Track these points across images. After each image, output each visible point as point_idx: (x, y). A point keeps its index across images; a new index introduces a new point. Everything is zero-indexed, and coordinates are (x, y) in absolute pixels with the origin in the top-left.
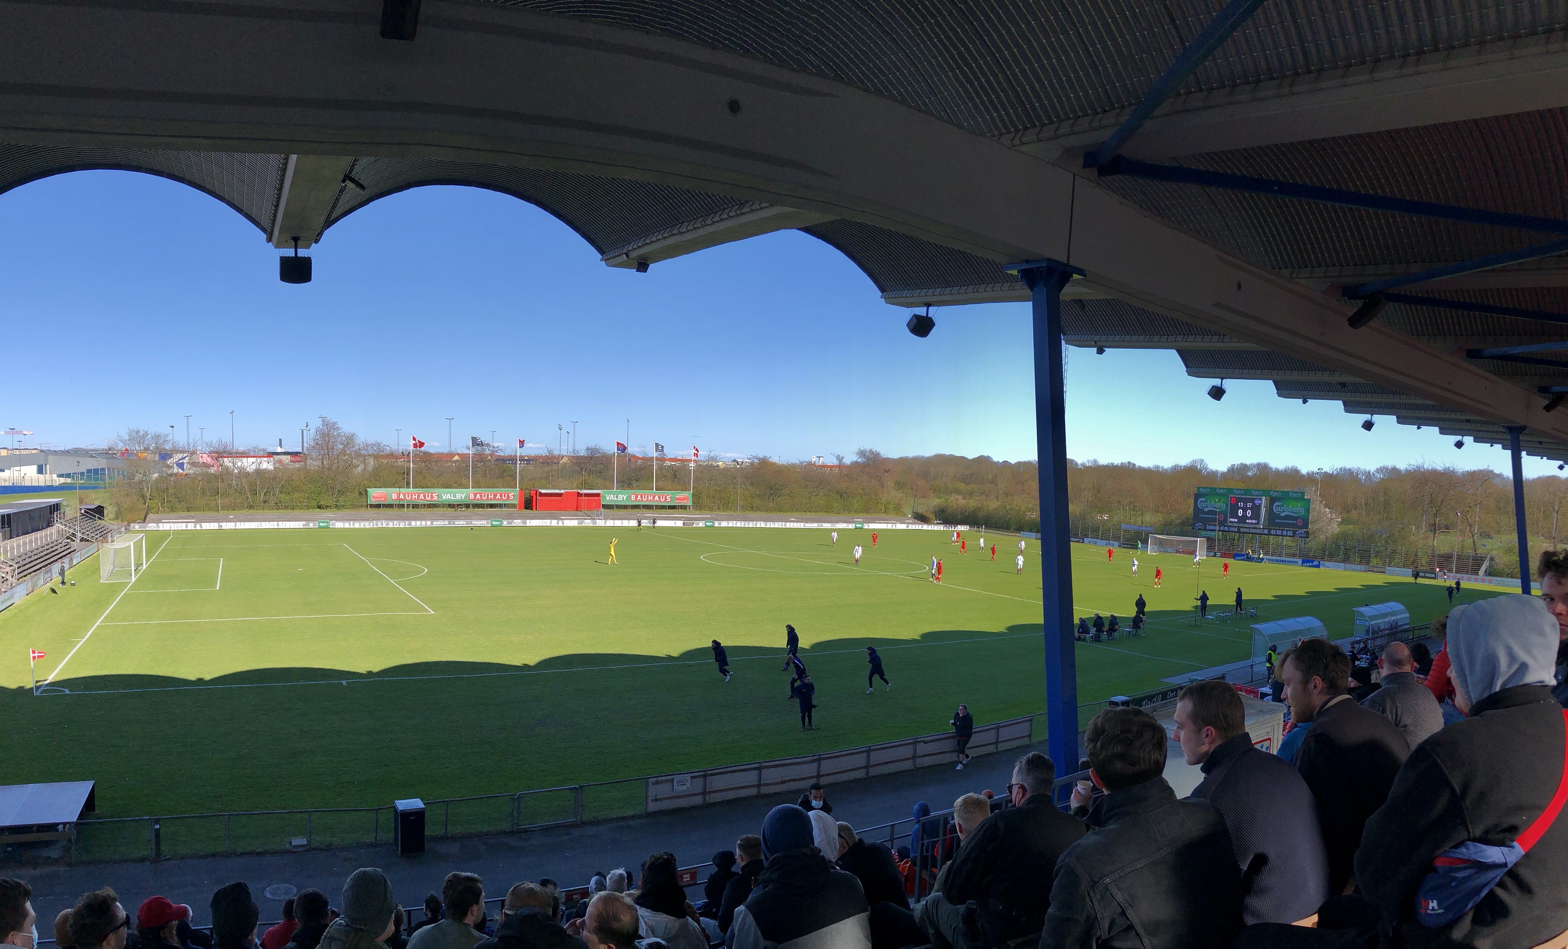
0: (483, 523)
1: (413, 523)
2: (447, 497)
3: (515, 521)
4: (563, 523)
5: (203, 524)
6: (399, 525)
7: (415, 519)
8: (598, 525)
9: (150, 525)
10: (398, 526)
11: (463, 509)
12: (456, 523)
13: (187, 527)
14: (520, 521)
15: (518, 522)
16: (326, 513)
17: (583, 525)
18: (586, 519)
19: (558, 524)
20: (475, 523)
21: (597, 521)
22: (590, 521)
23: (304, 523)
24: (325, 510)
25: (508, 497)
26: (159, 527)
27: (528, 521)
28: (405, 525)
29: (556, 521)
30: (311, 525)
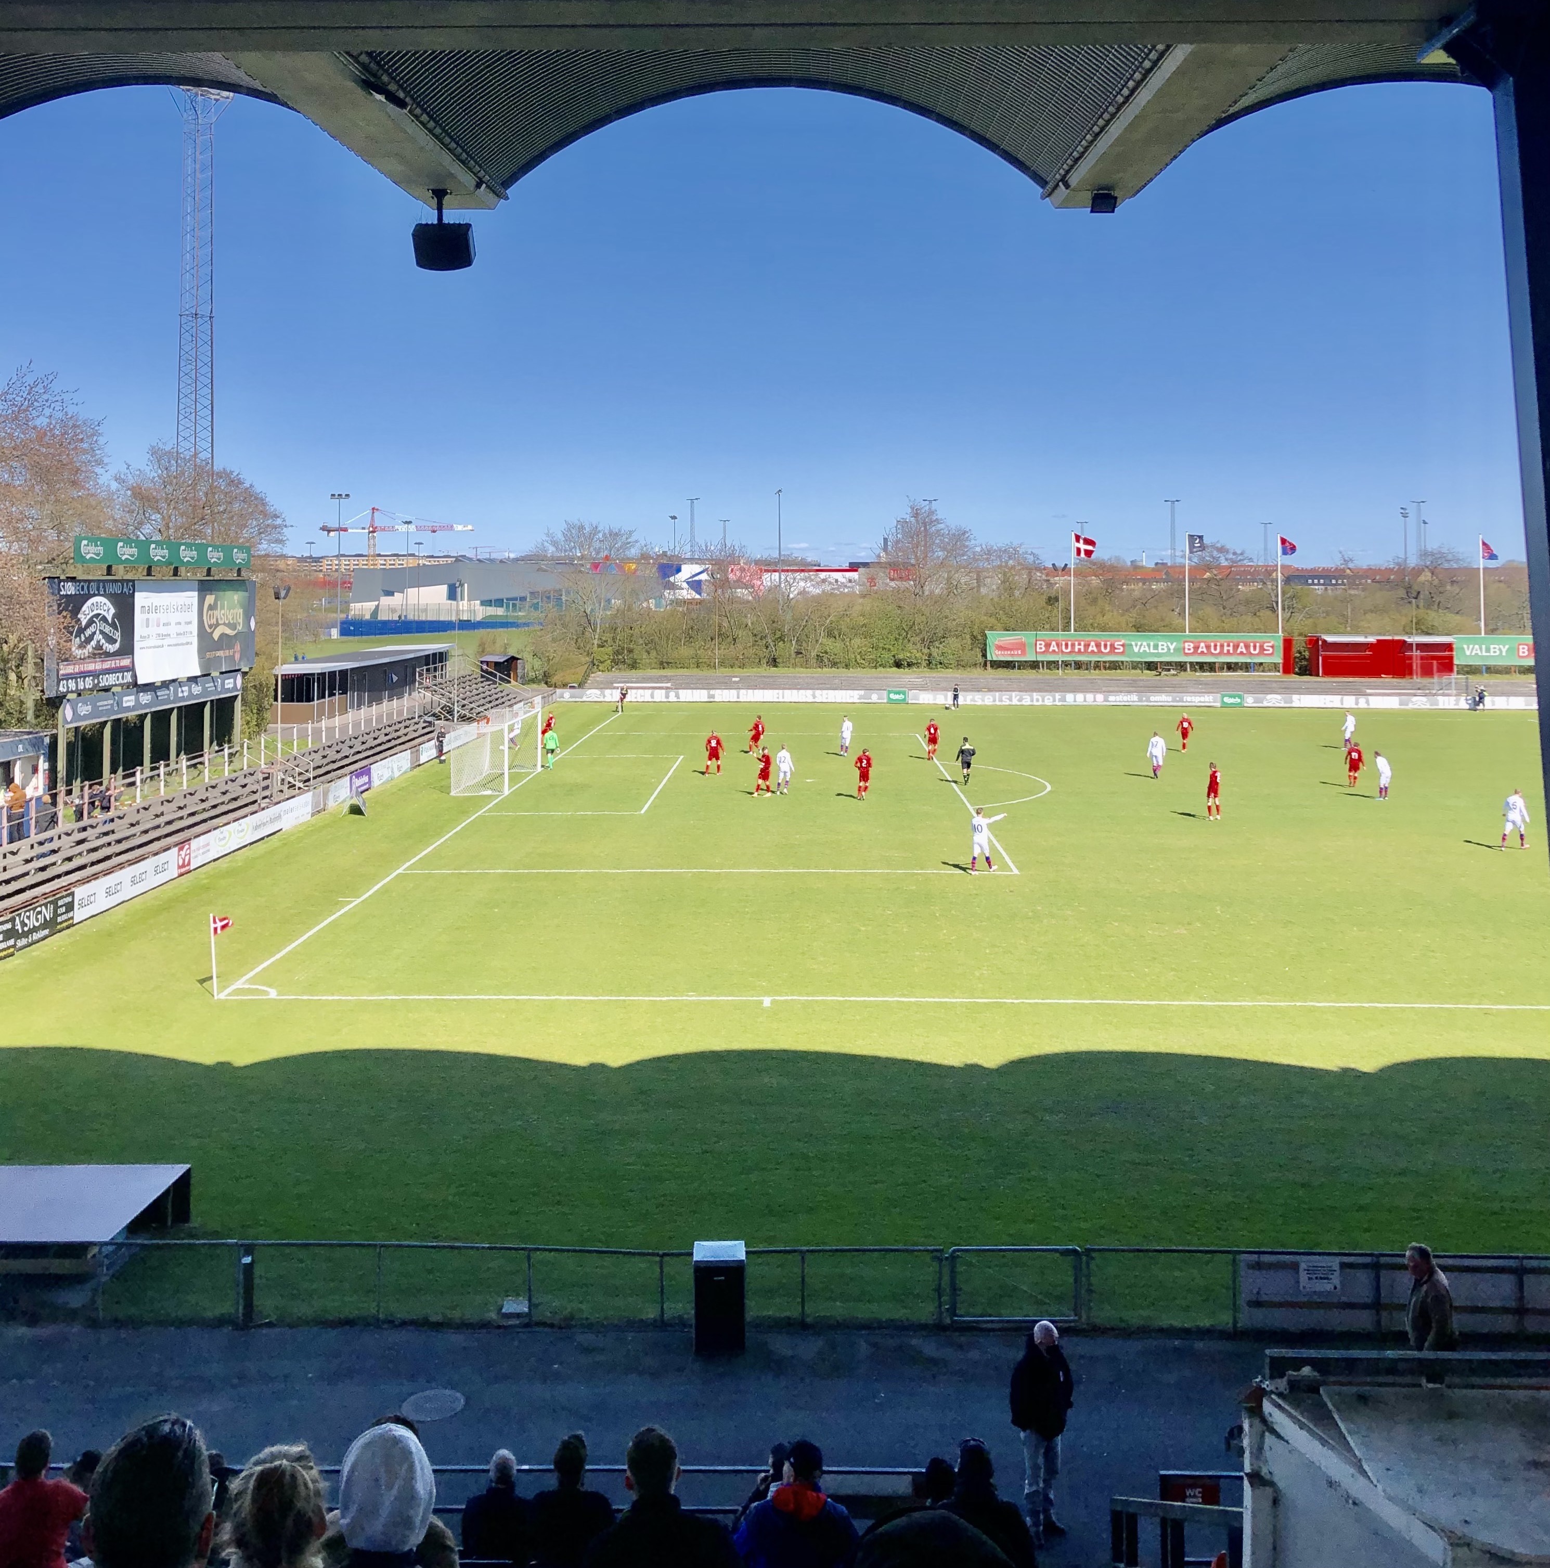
0: (1207, 699)
1: (1070, 697)
2: (1142, 649)
3: (1269, 697)
4: (1367, 702)
5: (680, 691)
6: (1043, 701)
7: (1075, 690)
8: (1441, 707)
9: (589, 692)
10: (1040, 703)
11: (1172, 672)
12: (1152, 698)
13: (652, 696)
14: (1278, 697)
15: (1273, 700)
16: (906, 676)
17: (1411, 706)
18: (1415, 695)
19: (1357, 703)
20: (1189, 699)
21: (1440, 698)
22: (1424, 699)
23: (862, 692)
24: (907, 670)
25: (1262, 649)
26: (604, 697)
27: (1295, 697)
28: (1054, 701)
29: (1353, 697)
30: (874, 697)
